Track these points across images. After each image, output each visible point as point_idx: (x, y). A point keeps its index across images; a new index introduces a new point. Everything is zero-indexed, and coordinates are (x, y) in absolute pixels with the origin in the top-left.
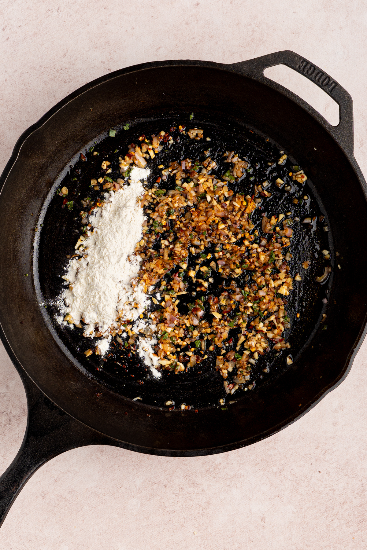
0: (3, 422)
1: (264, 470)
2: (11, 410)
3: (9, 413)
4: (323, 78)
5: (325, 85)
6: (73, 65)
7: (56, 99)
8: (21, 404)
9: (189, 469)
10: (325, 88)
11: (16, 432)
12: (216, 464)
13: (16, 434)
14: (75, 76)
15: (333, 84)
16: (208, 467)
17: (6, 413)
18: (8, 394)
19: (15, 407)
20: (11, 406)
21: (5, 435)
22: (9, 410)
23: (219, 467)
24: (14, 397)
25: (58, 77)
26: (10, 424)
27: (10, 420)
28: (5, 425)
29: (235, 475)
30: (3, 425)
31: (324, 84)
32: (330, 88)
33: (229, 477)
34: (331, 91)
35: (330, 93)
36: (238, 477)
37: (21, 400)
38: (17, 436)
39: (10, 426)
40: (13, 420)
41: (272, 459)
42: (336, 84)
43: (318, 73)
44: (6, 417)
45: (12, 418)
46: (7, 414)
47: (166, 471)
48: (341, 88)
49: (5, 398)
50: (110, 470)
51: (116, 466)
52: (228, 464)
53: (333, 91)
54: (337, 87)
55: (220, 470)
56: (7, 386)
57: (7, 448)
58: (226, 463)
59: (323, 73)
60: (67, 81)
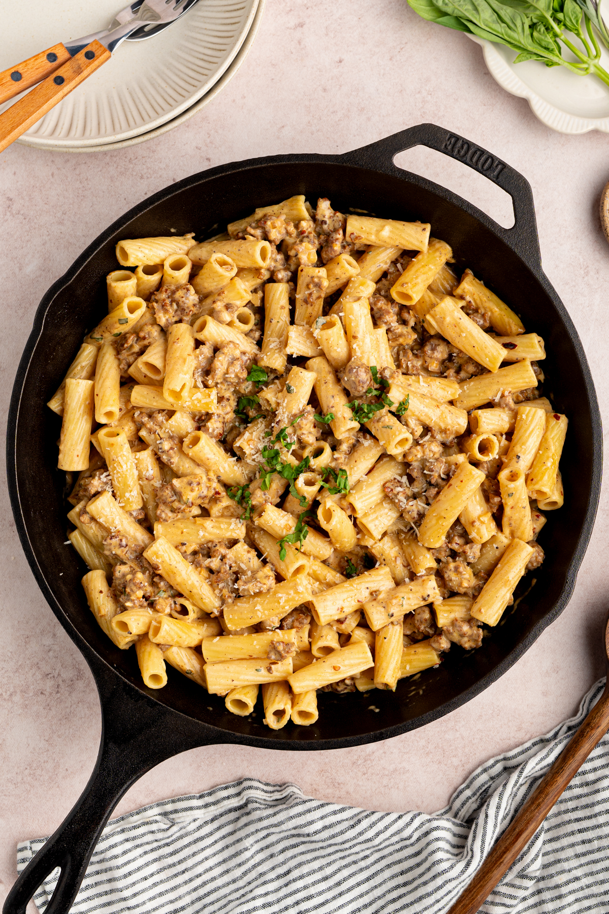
0: (48, 690)
1: (440, 762)
2: (60, 670)
3: (56, 676)
4: (483, 159)
5: (487, 170)
6: (154, 152)
7: (128, 203)
8: (74, 662)
9: (327, 760)
10: (488, 173)
11: (67, 705)
12: (368, 753)
13: (67, 707)
14: (157, 168)
15: (500, 167)
16: (356, 757)
17: (52, 675)
18: (56, 648)
19: (66, 667)
20: (59, 665)
21: (50, 709)
22: (57, 672)
23: (372, 758)
24: (64, 651)
25: (131, 170)
26: (58, 692)
27: (58, 686)
28: (51, 694)
29: (395, 770)
30: (47, 694)
31: (485, 168)
32: (496, 173)
33: (387, 773)
34: (497, 177)
35: (496, 180)
36: (400, 773)
37: (74, 656)
38: (68, 710)
39: (59, 695)
40: (62, 686)
41: (451, 746)
42: (504, 165)
43: (475, 152)
44: (53, 682)
45: (60, 682)
46: (54, 677)
47: (291, 764)
48: (512, 170)
49: (51, 654)
50: (207, 762)
51: (217, 755)
52: (385, 753)
53: (500, 177)
54: (505, 170)
55: (374, 763)
56: (54, 635)
57: (54, 727)
58: (382, 751)
59: (483, 152)
60: (145, 176)
